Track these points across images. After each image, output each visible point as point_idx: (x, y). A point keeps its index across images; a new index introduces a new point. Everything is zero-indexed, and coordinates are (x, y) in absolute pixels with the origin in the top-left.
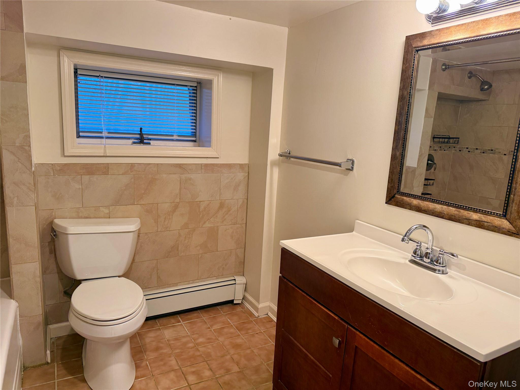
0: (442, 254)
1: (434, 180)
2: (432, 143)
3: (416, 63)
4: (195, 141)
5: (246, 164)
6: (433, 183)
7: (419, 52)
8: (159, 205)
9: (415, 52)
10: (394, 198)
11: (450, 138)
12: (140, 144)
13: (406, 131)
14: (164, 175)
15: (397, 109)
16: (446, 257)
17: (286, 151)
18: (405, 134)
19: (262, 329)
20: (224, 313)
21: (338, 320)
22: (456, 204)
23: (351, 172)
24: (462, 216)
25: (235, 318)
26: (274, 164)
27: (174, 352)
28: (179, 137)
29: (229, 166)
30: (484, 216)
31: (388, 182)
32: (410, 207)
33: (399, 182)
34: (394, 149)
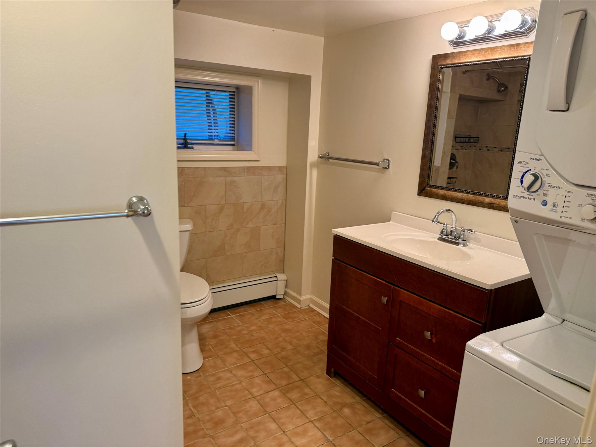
0: (463, 231)
1: (456, 178)
2: (454, 142)
3: (441, 78)
4: (233, 145)
5: (284, 166)
6: (455, 181)
7: (443, 69)
8: (207, 206)
9: (440, 69)
10: (425, 190)
11: (470, 138)
12: (184, 149)
13: (434, 134)
14: (210, 178)
15: (426, 116)
16: (466, 233)
17: (325, 153)
18: (433, 137)
19: (307, 317)
20: (268, 306)
21: (385, 284)
22: (473, 192)
23: (387, 170)
24: (478, 200)
25: (280, 310)
26: (313, 165)
27: (232, 338)
28: (219, 141)
29: (269, 169)
30: (494, 199)
31: (420, 177)
32: (438, 196)
33: (428, 177)
34: (424, 149)
